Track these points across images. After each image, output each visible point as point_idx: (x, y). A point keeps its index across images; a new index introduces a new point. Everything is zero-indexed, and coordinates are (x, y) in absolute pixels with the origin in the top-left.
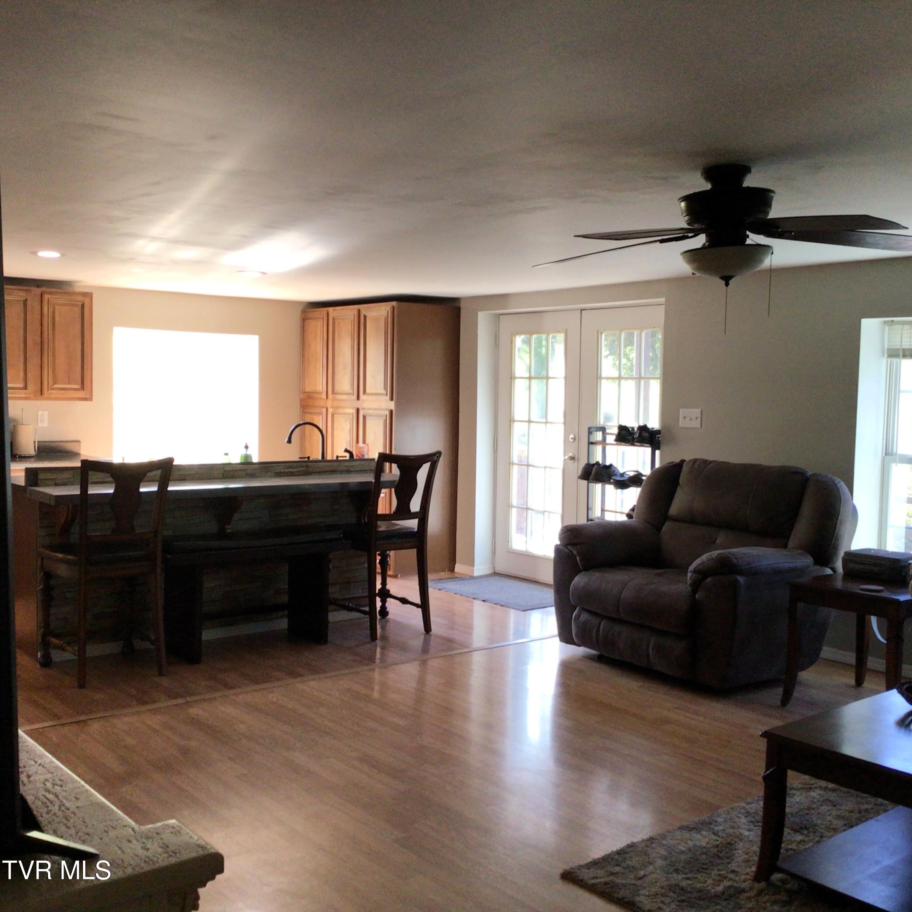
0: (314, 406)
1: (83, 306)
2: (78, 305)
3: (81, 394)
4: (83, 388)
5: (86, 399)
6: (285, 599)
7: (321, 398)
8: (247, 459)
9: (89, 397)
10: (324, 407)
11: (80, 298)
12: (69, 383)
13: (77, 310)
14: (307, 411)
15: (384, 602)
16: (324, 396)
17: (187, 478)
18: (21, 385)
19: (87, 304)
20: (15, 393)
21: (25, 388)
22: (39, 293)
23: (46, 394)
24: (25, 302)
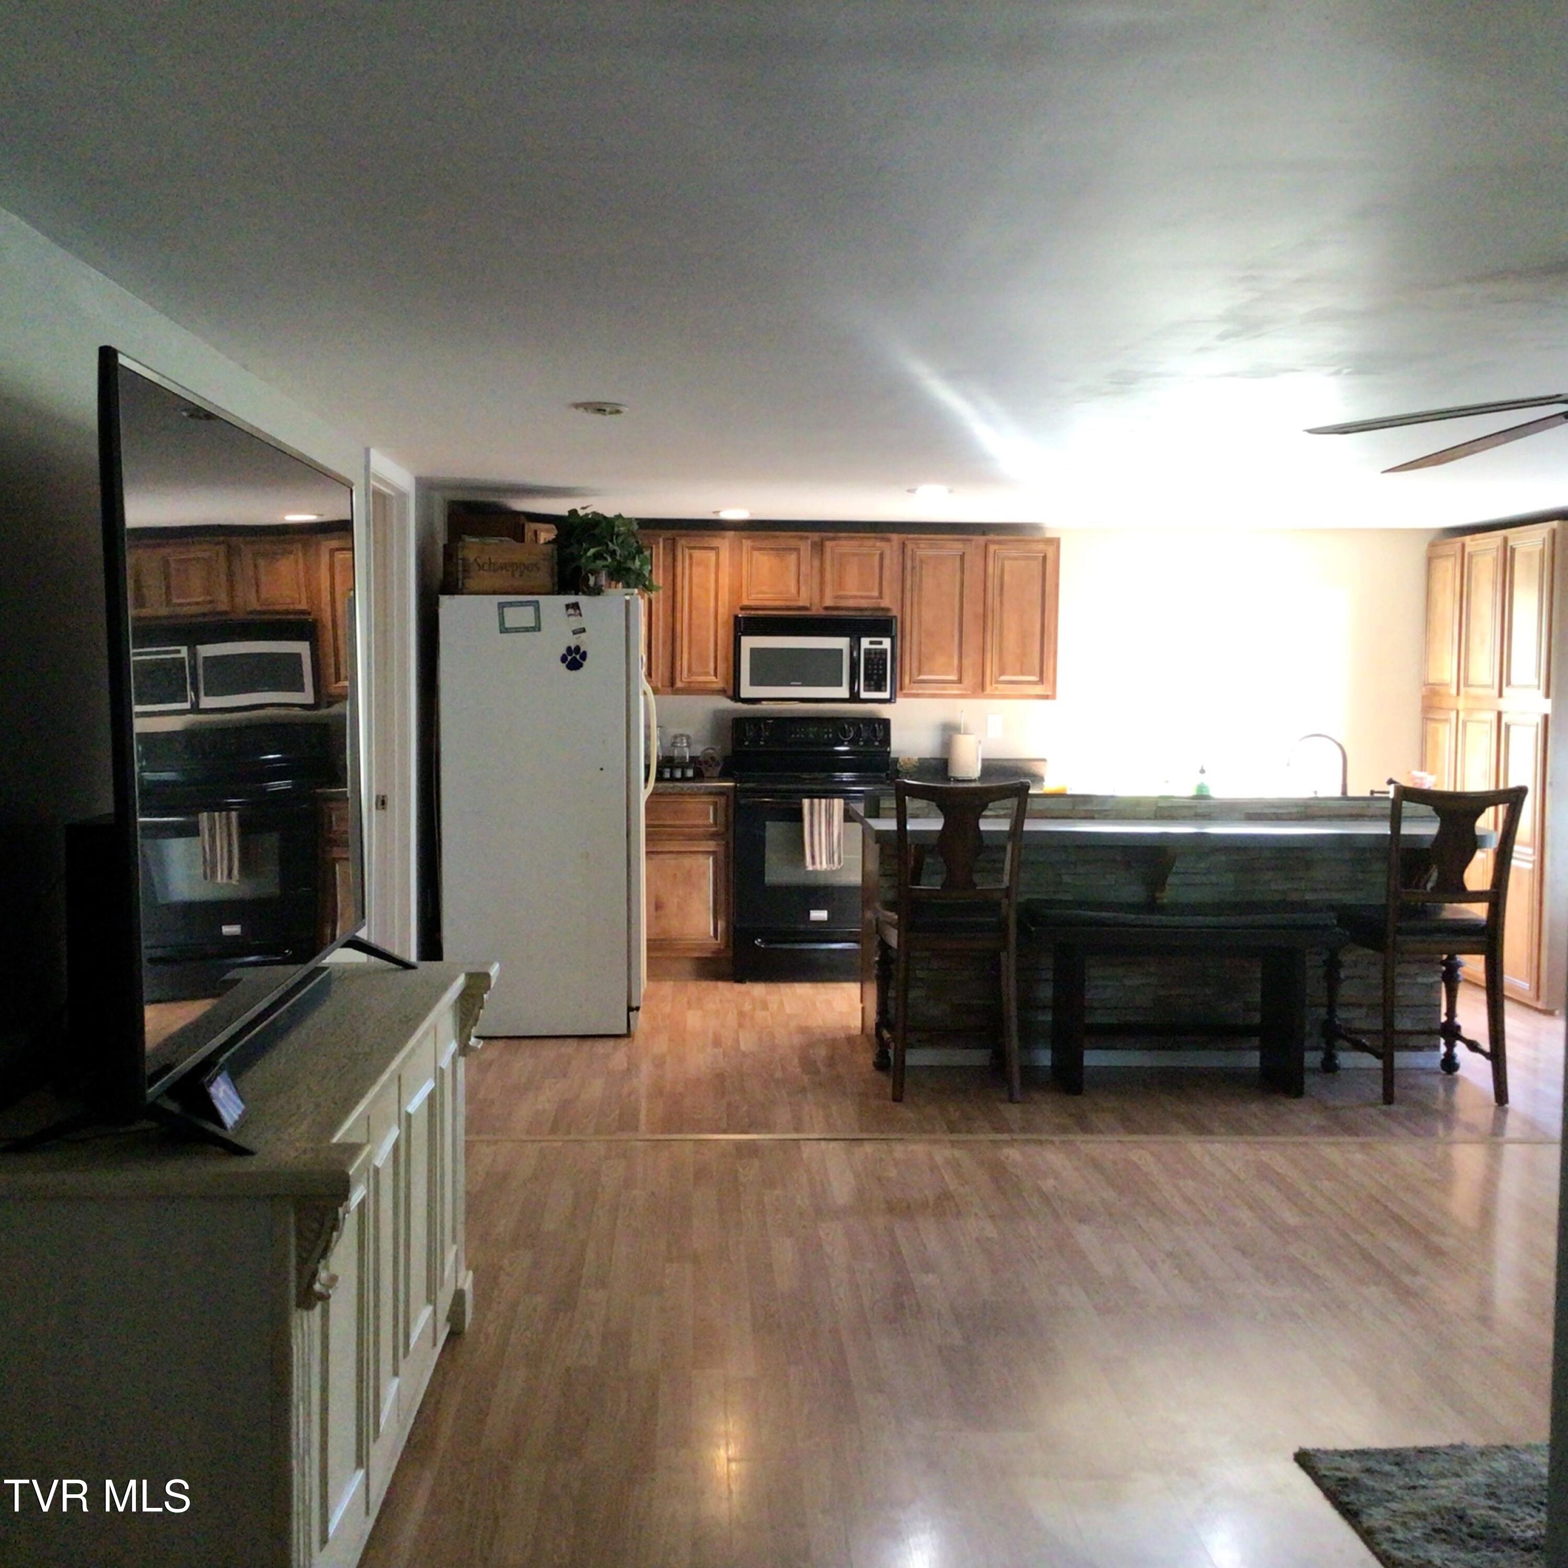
0: (1438, 708)
1: (1045, 558)
2: (1036, 558)
3: (1039, 689)
4: (1041, 681)
5: (1046, 697)
6: (1256, 1019)
7: (1450, 696)
8: (1202, 791)
9: (1050, 693)
10: (1452, 710)
11: (1041, 546)
12: (1022, 674)
13: (1036, 566)
14: (1430, 716)
15: (1450, 1046)
16: (1453, 691)
17: (1096, 816)
18: (954, 677)
19: (1050, 556)
20: (944, 689)
21: (960, 681)
22: (983, 544)
23: (988, 689)
24: (962, 557)
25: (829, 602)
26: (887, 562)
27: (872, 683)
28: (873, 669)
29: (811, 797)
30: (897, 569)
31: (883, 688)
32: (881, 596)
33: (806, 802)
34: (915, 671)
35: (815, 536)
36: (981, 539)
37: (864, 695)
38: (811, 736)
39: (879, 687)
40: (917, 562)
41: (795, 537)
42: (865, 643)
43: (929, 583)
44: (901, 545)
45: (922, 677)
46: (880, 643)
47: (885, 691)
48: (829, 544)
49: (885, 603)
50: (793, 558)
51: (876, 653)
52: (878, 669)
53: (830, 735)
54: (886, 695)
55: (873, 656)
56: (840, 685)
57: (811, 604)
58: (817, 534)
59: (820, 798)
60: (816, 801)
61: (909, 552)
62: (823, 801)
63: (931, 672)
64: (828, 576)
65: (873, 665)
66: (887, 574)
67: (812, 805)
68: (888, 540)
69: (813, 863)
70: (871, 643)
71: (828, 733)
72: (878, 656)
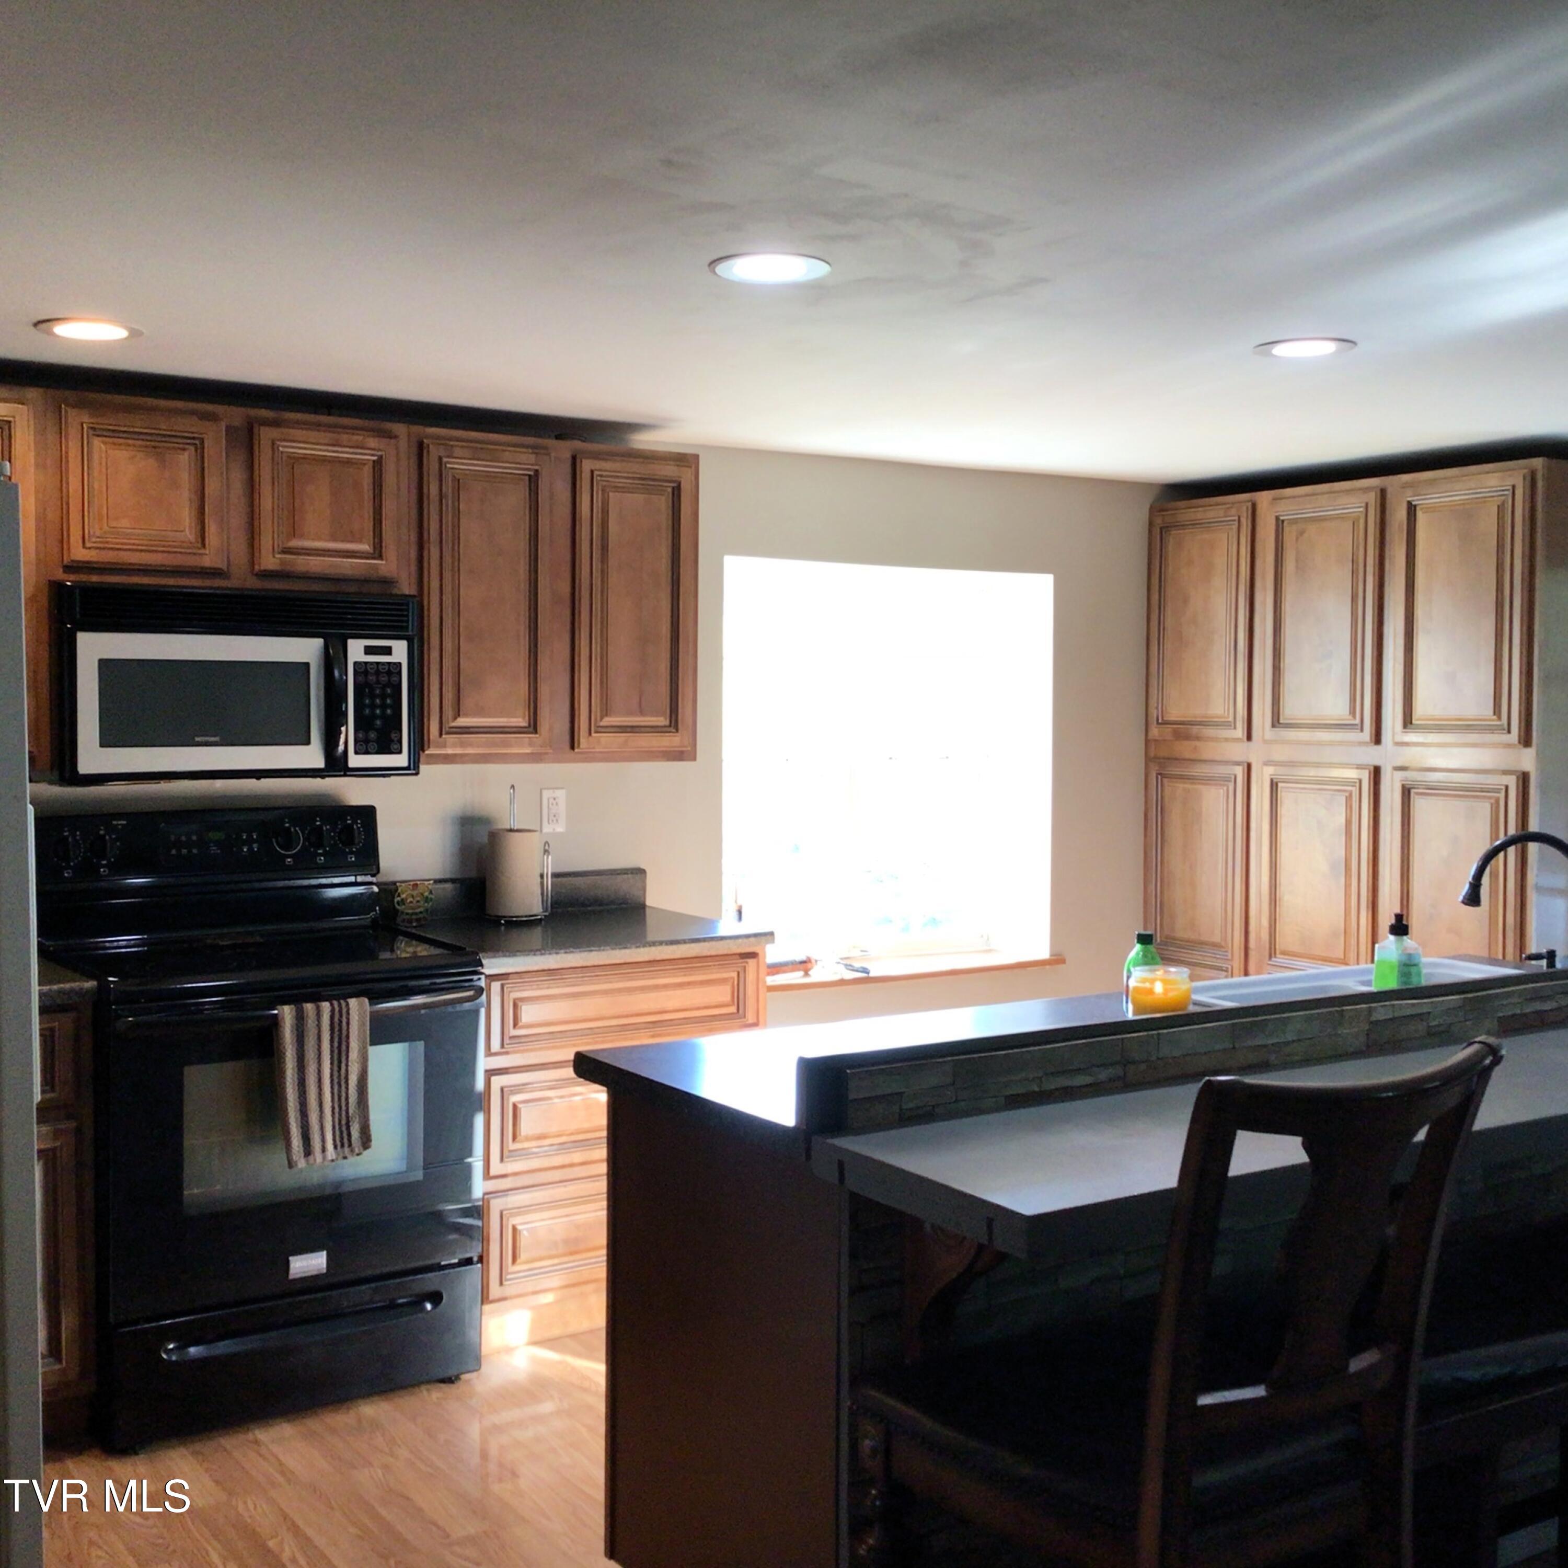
0: (1197, 761)
1: (676, 492)
2: (661, 491)
3: (667, 742)
4: (675, 725)
5: (680, 756)
9: (685, 749)
10: (1238, 763)
11: (670, 470)
12: (640, 712)
13: (663, 503)
16: (1237, 731)
18: (521, 721)
19: (686, 487)
20: (506, 744)
21: (533, 727)
22: (568, 455)
23: (584, 740)
24: (533, 480)
25: (269, 561)
26: (390, 480)
27: (373, 735)
28: (373, 706)
29: (296, 1000)
30: (408, 496)
31: (395, 747)
32: (378, 553)
33: (287, 1013)
34: (449, 711)
35: (235, 415)
36: (564, 449)
37: (355, 761)
38: (214, 850)
39: (387, 746)
40: (448, 488)
41: (193, 413)
42: (356, 650)
43: (471, 530)
44: (414, 450)
45: (462, 721)
46: (388, 651)
47: (400, 752)
48: (266, 435)
49: (387, 566)
50: (185, 459)
51: (378, 673)
52: (384, 707)
53: (255, 847)
54: (401, 760)
55: (372, 678)
56: (306, 741)
57: (229, 565)
58: (241, 411)
59: (316, 999)
60: (309, 1007)
61: (432, 465)
62: (326, 1005)
63: (480, 711)
64: (266, 502)
65: (373, 696)
66: (389, 507)
67: (300, 1018)
68: (391, 436)
69: (308, 1152)
70: (369, 650)
71: (250, 842)
72: (384, 679)
